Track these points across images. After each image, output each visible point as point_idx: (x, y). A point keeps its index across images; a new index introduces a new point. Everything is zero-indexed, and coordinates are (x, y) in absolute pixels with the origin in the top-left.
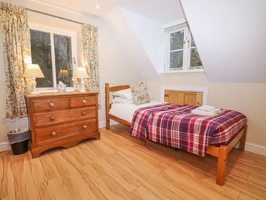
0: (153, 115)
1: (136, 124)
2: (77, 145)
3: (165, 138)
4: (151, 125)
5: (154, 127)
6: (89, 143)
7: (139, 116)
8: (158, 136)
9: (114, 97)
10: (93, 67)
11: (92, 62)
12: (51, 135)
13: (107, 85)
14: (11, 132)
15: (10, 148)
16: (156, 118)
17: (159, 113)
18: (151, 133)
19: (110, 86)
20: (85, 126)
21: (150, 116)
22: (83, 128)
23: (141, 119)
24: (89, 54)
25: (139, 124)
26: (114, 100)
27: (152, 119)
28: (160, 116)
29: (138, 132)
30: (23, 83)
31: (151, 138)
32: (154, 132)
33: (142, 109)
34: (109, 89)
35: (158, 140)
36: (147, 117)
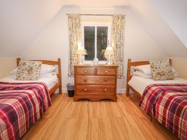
0: (163, 94)
1: (146, 99)
2: (100, 101)
3: (171, 123)
4: (159, 104)
5: (161, 108)
6: (107, 103)
7: (150, 92)
8: (164, 118)
9: (135, 70)
10: (118, 46)
11: (118, 42)
12: (84, 90)
13: (129, 60)
14: (69, 84)
15: (67, 92)
16: (166, 98)
17: (171, 94)
18: (158, 113)
19: (132, 62)
20: (106, 90)
21: (160, 95)
22: (104, 90)
23: (151, 95)
24: (116, 37)
25: (148, 99)
26: (134, 73)
27: (161, 98)
28: (171, 98)
29: (146, 106)
30: (76, 58)
31: (157, 117)
32: (161, 112)
33: (155, 85)
34: (131, 64)
35: (164, 123)
36: (156, 94)
